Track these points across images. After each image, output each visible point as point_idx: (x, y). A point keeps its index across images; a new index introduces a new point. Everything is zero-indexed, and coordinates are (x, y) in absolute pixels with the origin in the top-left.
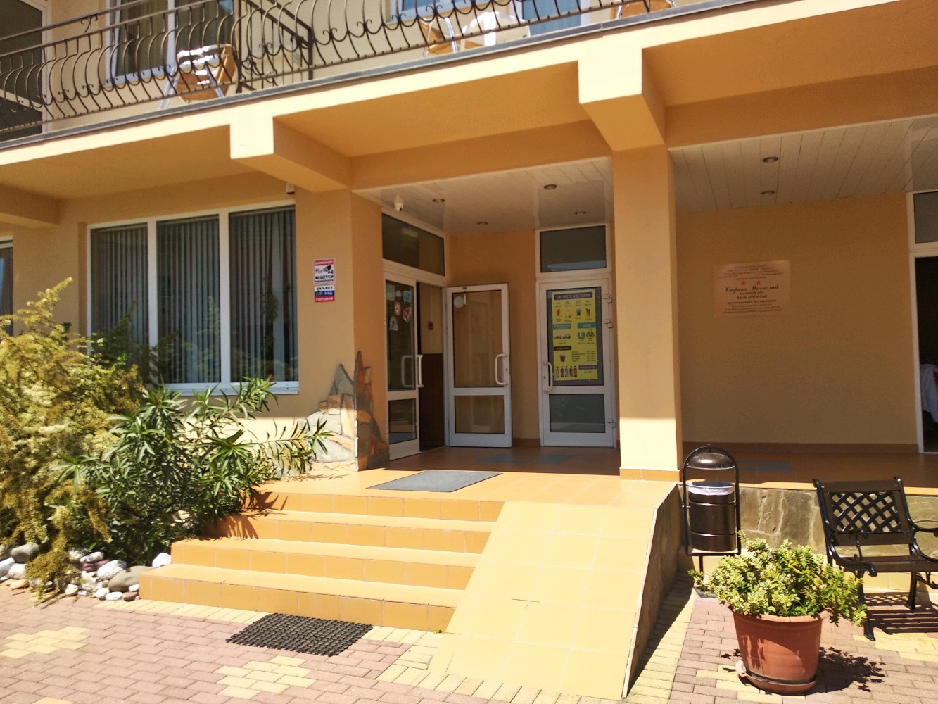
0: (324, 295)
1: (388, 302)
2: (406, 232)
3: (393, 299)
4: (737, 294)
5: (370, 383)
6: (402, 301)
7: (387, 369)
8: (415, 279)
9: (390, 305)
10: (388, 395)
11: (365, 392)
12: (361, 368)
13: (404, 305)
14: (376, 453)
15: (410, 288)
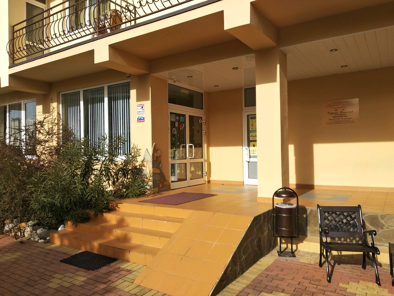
0: (140, 119)
1: (171, 122)
3: (175, 120)
4: (333, 115)
5: (160, 157)
6: (179, 121)
7: (170, 150)
8: (187, 111)
9: (173, 124)
10: (171, 161)
11: (157, 161)
12: (155, 150)
13: (180, 123)
14: (162, 187)
15: (184, 116)
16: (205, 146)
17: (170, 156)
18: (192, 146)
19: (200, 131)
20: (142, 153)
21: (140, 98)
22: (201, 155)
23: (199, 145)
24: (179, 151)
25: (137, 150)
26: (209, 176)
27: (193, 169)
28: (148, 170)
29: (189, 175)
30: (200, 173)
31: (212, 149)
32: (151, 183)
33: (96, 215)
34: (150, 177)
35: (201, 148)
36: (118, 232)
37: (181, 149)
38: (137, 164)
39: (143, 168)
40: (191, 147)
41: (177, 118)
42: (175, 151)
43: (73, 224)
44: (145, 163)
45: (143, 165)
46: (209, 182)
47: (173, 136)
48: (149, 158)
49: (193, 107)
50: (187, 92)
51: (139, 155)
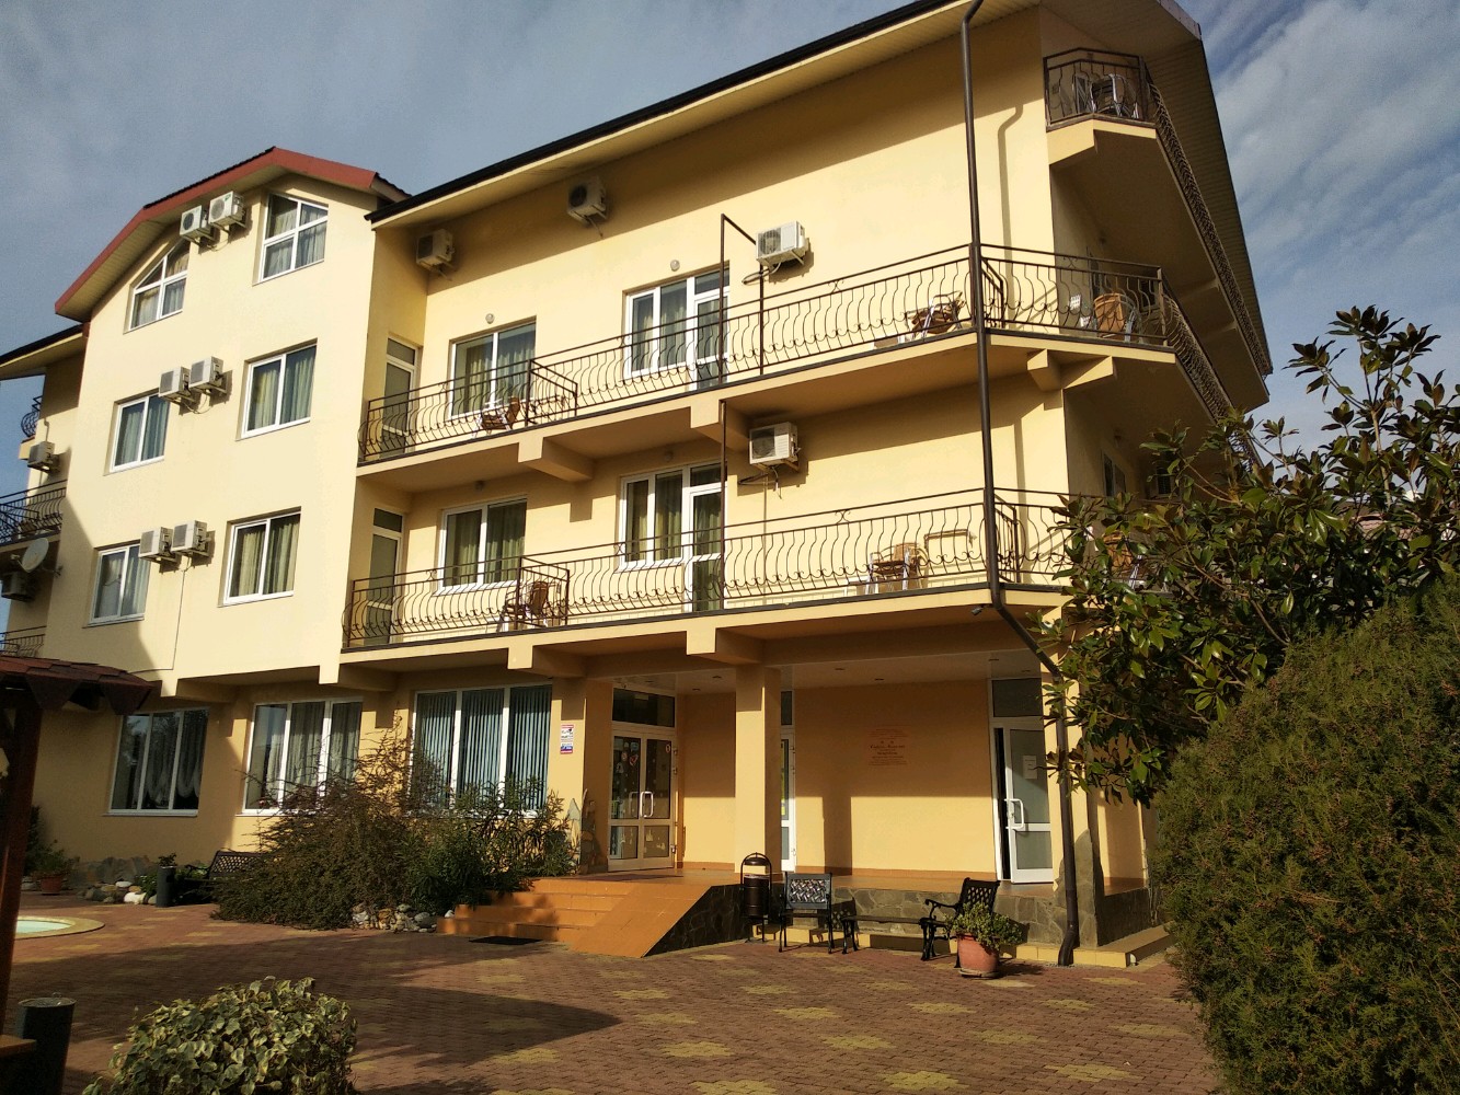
0: (566, 750)
1: (615, 751)
2: (638, 697)
3: (621, 749)
4: (878, 750)
5: (594, 812)
6: (628, 751)
7: (611, 802)
8: (644, 732)
9: (618, 754)
10: (612, 822)
11: (589, 818)
12: (586, 802)
13: (631, 753)
14: (595, 864)
15: (638, 741)
16: (676, 796)
17: (610, 813)
18: (650, 795)
19: (667, 767)
20: (566, 806)
21: (566, 715)
22: (666, 812)
23: (663, 793)
24: (627, 803)
25: (557, 800)
26: (682, 854)
27: (649, 838)
28: (574, 834)
29: (642, 849)
30: (663, 847)
31: (688, 801)
32: (577, 857)
33: (501, 896)
34: (578, 846)
35: (667, 800)
36: (540, 912)
37: (631, 800)
38: (556, 824)
39: (566, 831)
40: (647, 796)
41: (627, 745)
42: (619, 803)
43: (470, 907)
44: (569, 823)
45: (567, 827)
46: (680, 865)
47: (616, 775)
48: (577, 815)
49: (656, 724)
50: (646, 698)
51: (561, 810)
